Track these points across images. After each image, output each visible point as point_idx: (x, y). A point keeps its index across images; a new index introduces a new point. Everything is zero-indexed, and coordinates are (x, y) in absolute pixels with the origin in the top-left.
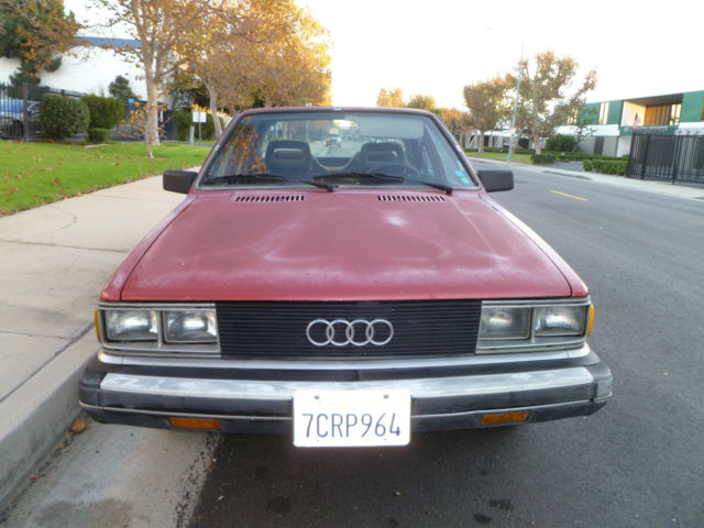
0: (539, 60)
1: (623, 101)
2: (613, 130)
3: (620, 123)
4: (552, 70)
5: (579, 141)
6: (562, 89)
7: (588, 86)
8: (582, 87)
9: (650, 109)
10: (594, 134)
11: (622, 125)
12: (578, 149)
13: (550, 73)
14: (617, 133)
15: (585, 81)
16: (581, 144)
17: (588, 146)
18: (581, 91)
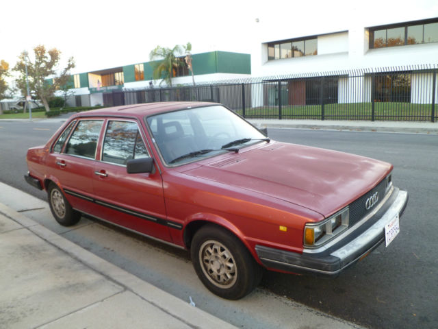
0: (36, 51)
1: (87, 73)
2: (85, 91)
3: (88, 86)
4: (46, 57)
5: (66, 99)
6: (54, 68)
7: (71, 66)
8: (67, 66)
9: (104, 77)
10: (75, 94)
11: (90, 87)
12: (66, 104)
13: (45, 59)
14: (88, 92)
15: (68, 63)
16: (68, 101)
17: (72, 102)
18: (67, 69)
